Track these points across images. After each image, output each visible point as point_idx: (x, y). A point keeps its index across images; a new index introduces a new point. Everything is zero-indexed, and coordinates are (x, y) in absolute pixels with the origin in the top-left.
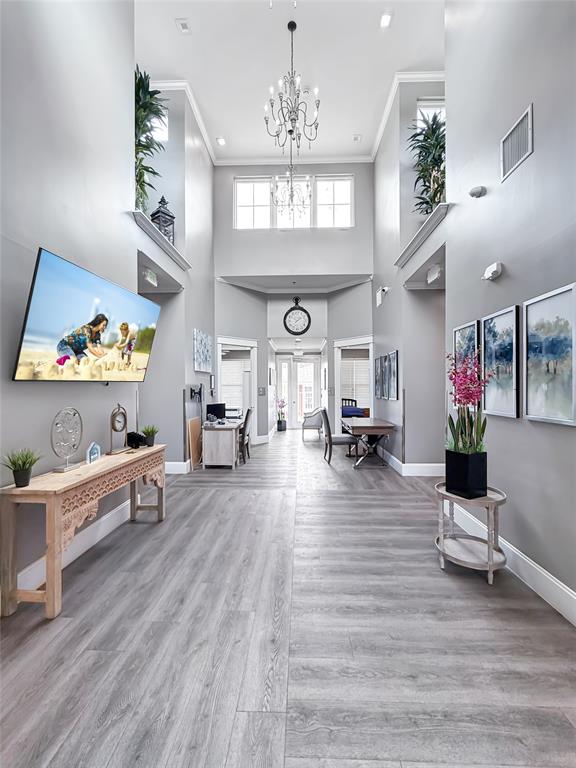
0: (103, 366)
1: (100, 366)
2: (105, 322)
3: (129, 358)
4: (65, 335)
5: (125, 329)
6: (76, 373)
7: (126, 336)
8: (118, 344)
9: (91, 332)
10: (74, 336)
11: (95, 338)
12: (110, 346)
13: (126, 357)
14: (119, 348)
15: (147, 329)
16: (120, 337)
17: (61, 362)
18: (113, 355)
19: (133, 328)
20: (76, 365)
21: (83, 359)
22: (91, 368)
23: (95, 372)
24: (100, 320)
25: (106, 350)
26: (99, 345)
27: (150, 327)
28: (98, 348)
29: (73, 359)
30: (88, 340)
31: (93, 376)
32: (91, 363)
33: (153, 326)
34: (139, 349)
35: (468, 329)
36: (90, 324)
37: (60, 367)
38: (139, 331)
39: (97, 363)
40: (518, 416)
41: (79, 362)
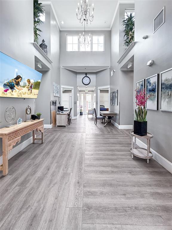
0: (22, 93)
1: (21, 93)
2: (21, 78)
3: (31, 91)
4: (6, 82)
5: (29, 81)
6: (12, 95)
7: (30, 84)
8: (27, 86)
9: (16, 81)
10: (9, 83)
11: (18, 84)
12: (24, 87)
13: (30, 91)
14: (27, 88)
15: (37, 82)
16: (27, 84)
17: (6, 91)
18: (25, 90)
19: (32, 81)
20: (12, 92)
21: (14, 91)
22: (17, 94)
23: (19, 95)
24: (18, 77)
25: (22, 88)
26: (19, 86)
27: (38, 81)
28: (19, 87)
29: (10, 90)
30: (15, 84)
31: (19, 96)
32: (17, 92)
33: (40, 81)
34: (34, 88)
35: (141, 82)
36: (15, 79)
37: (6, 93)
38: (34, 82)
39: (20, 92)
40: (157, 110)
41: (12, 91)
